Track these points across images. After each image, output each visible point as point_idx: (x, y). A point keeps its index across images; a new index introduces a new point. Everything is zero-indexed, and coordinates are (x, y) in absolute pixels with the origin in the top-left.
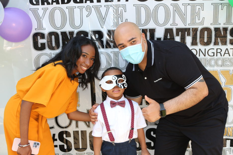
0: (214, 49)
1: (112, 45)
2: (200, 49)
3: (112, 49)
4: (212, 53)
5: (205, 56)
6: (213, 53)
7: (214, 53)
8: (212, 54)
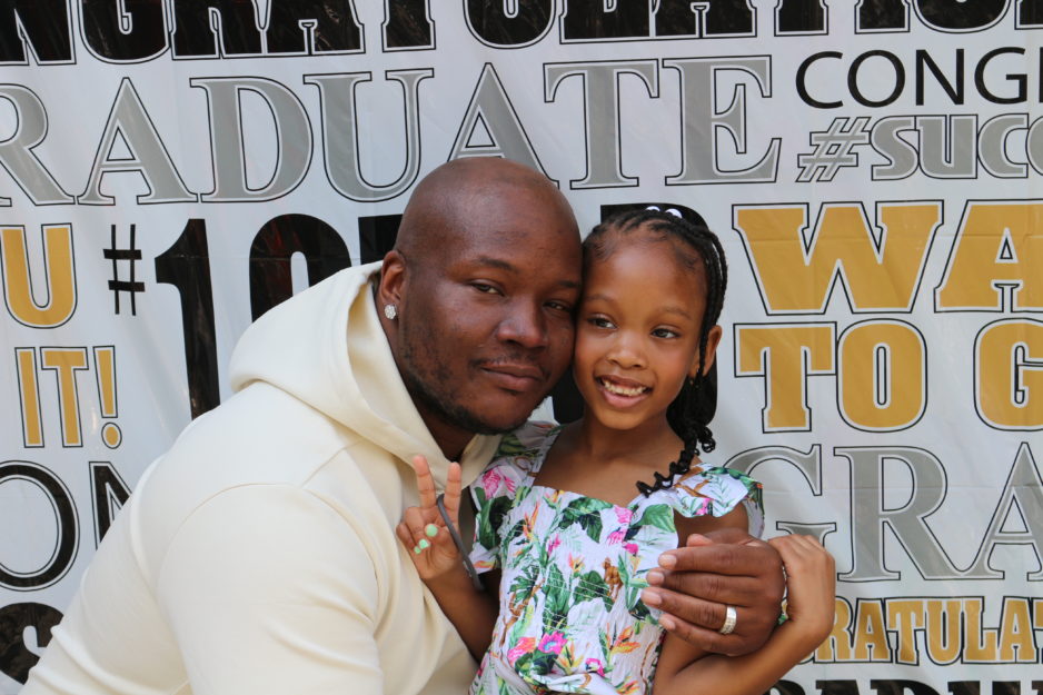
0: (1020, 51)
1: (309, 29)
2: (922, 56)
3: (310, 54)
4: (1010, 77)
5: (958, 99)
6: (1017, 82)
7: (1023, 79)
8: (1012, 89)
